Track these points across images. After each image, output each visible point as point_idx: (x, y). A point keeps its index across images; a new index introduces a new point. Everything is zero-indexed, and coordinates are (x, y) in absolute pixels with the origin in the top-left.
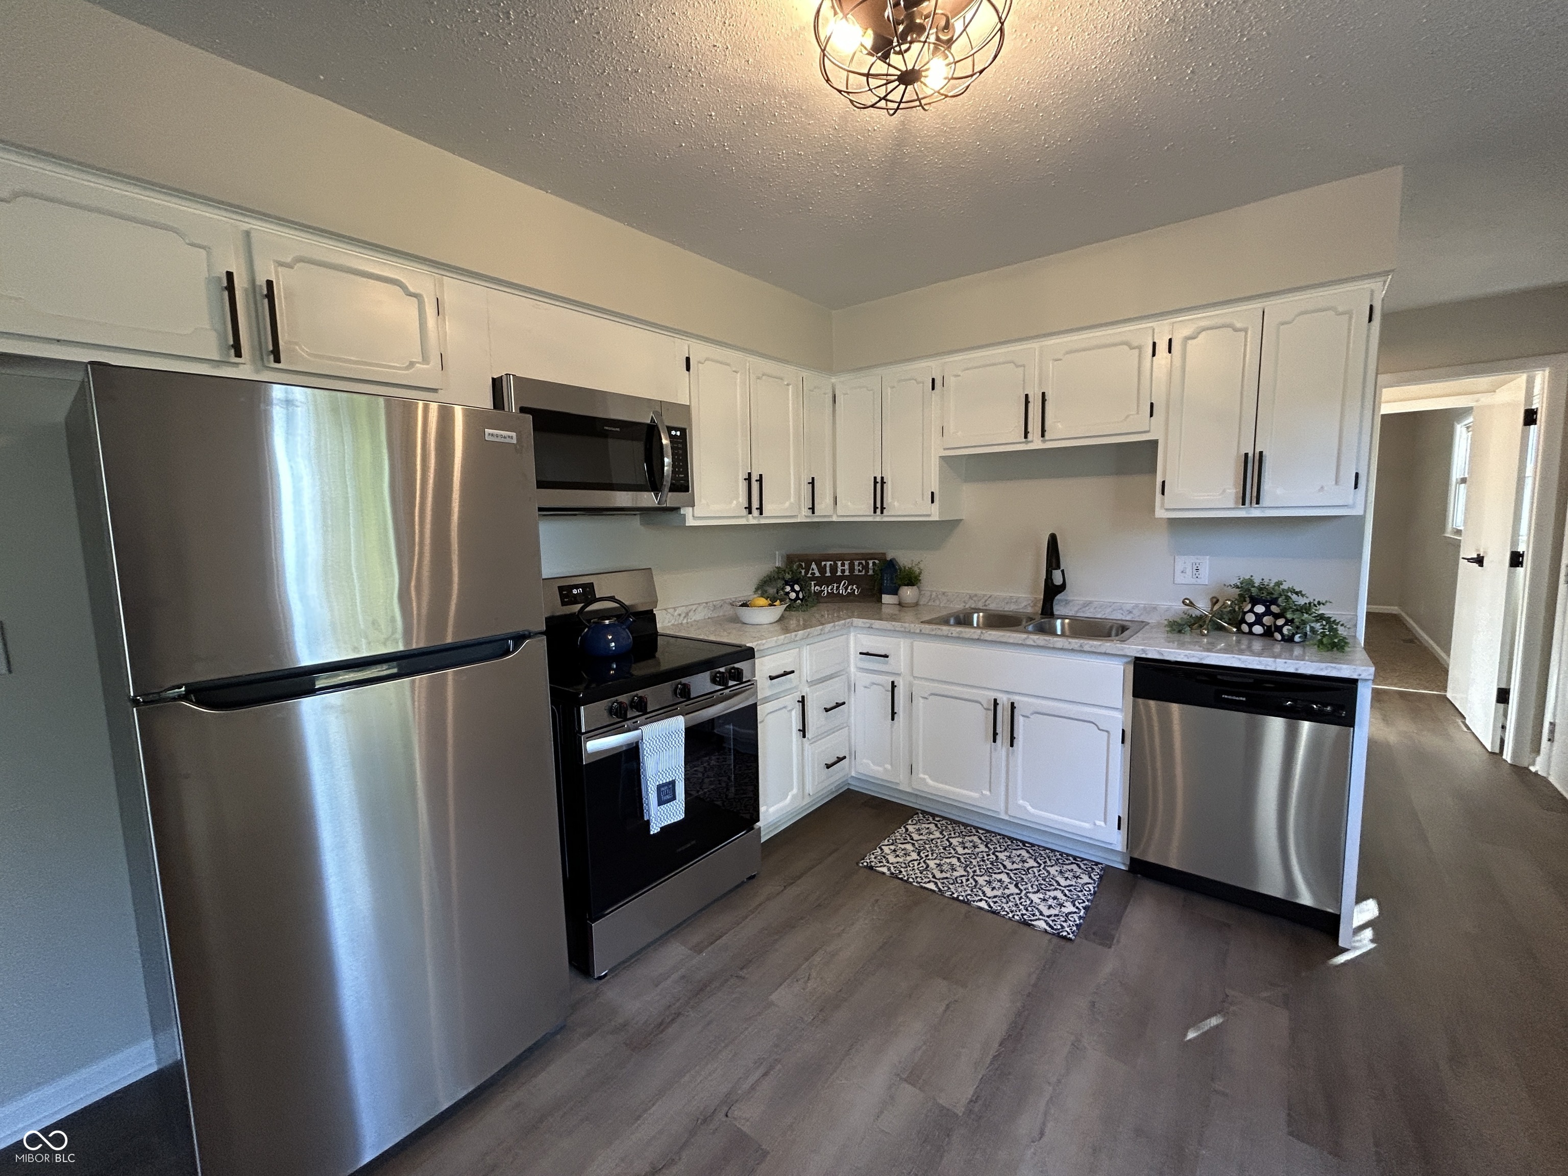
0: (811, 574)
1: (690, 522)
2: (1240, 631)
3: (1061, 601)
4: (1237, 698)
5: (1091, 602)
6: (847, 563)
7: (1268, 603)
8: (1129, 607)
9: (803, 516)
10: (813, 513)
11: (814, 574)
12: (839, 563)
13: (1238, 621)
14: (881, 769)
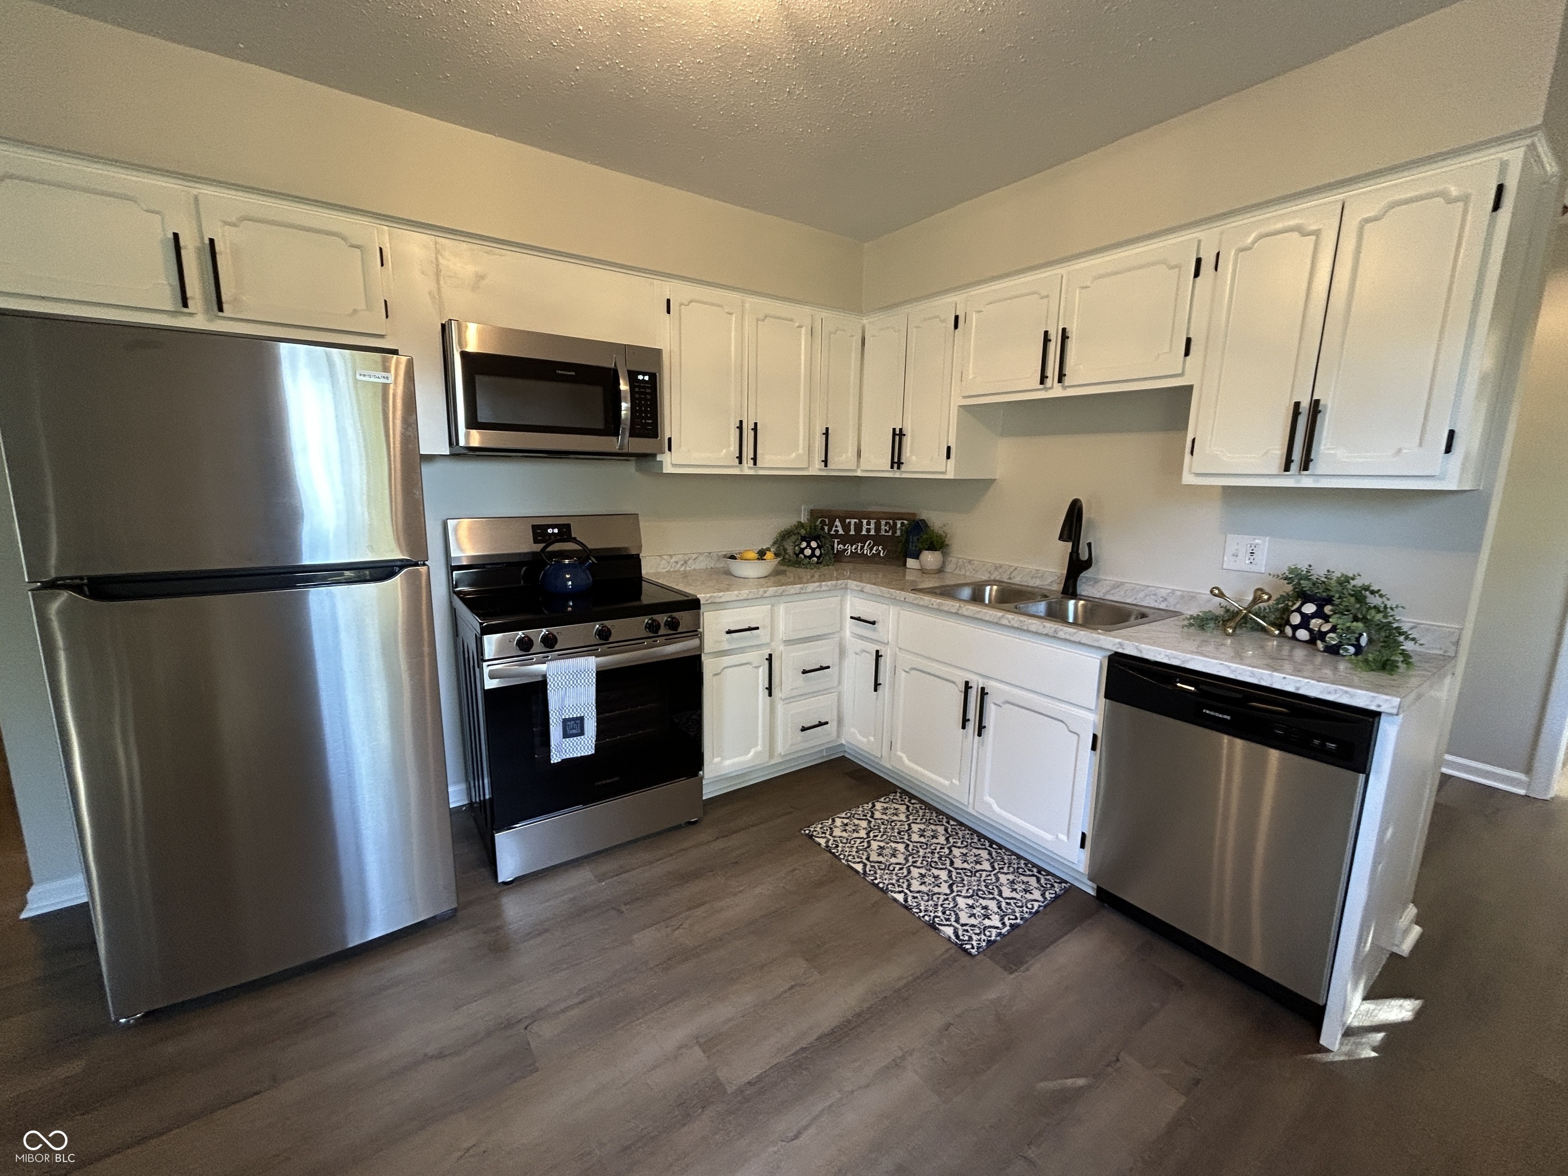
0: (835, 531)
1: (668, 469)
2: (1282, 632)
3: (1088, 579)
4: (1220, 716)
5: (1122, 584)
6: (873, 522)
7: (1321, 603)
8: (1164, 593)
9: (816, 469)
10: (826, 466)
11: (838, 531)
12: (865, 522)
13: (1282, 622)
14: (865, 740)
